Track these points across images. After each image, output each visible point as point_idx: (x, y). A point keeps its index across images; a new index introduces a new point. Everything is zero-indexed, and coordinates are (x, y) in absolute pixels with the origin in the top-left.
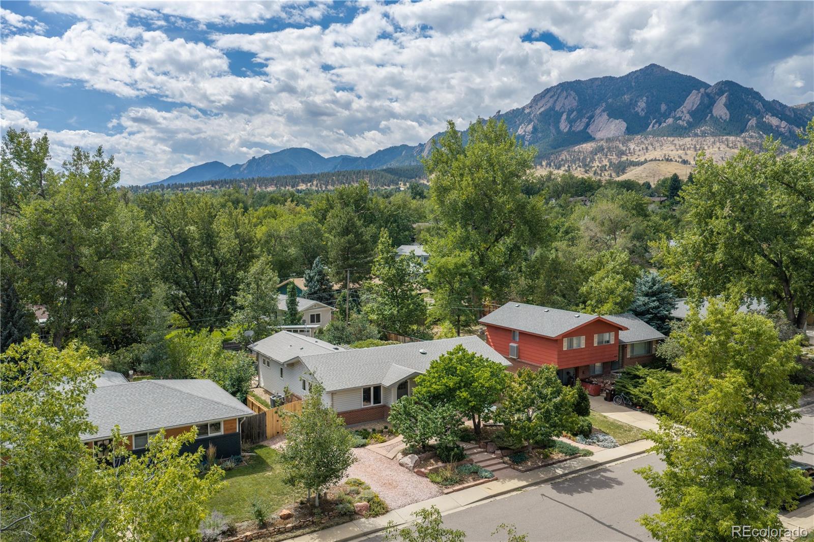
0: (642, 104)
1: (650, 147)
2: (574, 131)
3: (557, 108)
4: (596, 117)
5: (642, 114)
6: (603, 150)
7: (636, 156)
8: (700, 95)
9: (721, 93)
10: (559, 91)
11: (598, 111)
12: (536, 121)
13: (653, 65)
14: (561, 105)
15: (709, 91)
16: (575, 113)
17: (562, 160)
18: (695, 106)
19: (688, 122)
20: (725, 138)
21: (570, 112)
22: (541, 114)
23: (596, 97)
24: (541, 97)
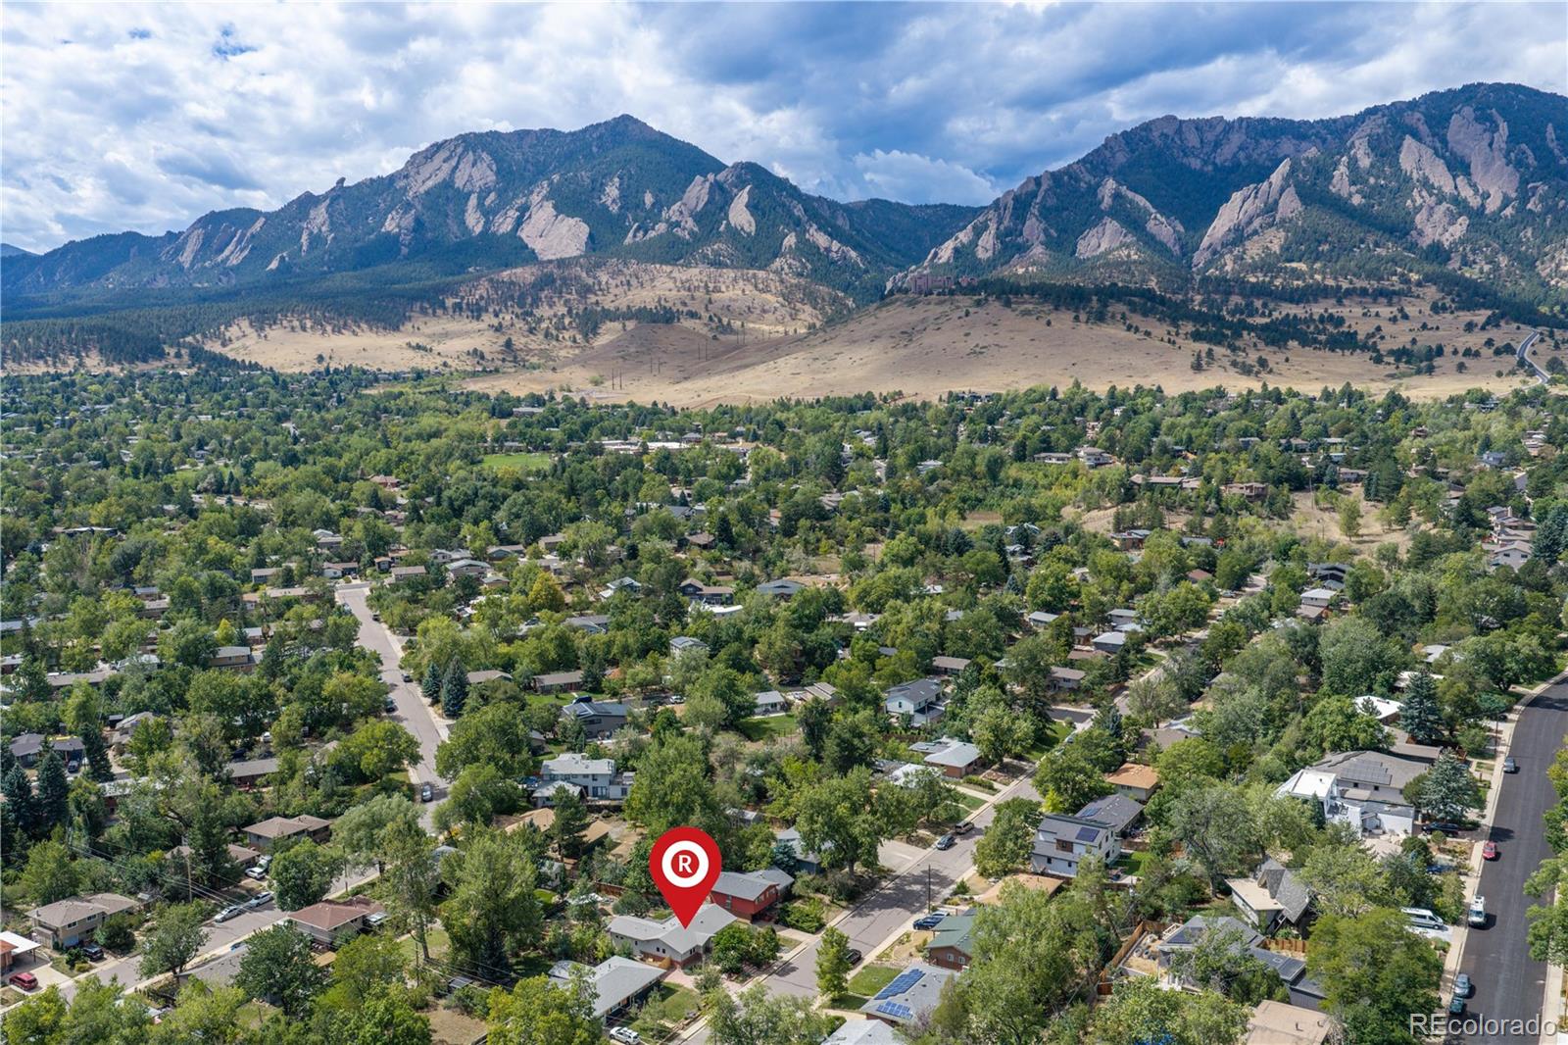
0: (612, 191)
1: (634, 282)
2: (494, 234)
3: (459, 183)
4: (533, 209)
5: (614, 209)
6: (554, 281)
7: (611, 297)
8: (708, 184)
9: (740, 184)
10: (459, 150)
11: (535, 198)
12: (419, 207)
13: (626, 118)
14: (466, 178)
15: (721, 177)
16: (492, 196)
17: (482, 298)
18: (701, 206)
19: (692, 233)
20: (751, 272)
21: (483, 195)
22: (427, 193)
23: (529, 167)
24: (426, 158)
